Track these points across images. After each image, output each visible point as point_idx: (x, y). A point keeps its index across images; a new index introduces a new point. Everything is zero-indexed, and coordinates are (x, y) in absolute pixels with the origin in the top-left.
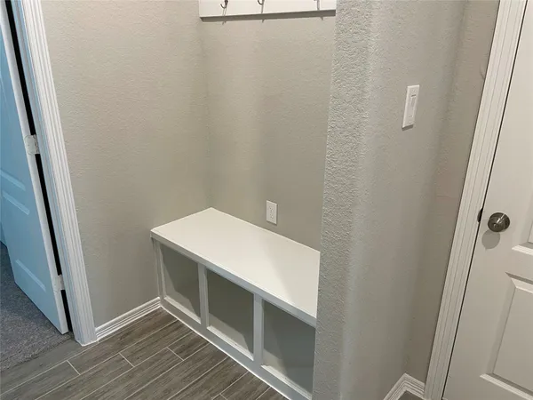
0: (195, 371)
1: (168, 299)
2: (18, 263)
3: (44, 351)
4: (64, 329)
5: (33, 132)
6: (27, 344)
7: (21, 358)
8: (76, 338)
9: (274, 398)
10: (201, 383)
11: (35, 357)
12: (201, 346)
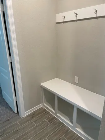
0: (54, 128)
1: (44, 104)
2: (4, 92)
3: (11, 118)
4: (16, 112)
5: (10, 55)
6: (6, 116)
7: (4, 120)
8: (20, 115)
9: (80, 139)
10: (57, 132)
11: (8, 120)
12: (55, 120)
